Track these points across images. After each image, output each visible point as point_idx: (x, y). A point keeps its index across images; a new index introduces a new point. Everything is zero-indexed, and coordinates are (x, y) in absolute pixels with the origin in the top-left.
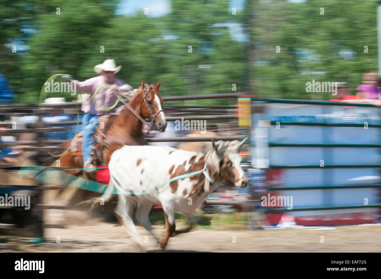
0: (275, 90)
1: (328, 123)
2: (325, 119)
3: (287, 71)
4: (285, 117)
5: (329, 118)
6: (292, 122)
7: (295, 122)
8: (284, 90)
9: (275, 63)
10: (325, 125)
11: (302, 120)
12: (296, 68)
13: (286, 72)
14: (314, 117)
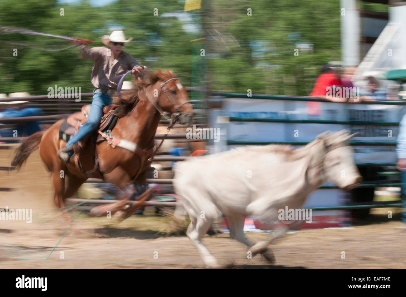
0: (227, 84)
1: (291, 119)
2: (287, 116)
3: (241, 65)
4: (245, 113)
5: (291, 115)
6: (252, 118)
7: (255, 118)
8: (237, 84)
9: (227, 55)
10: (289, 121)
11: (263, 116)
12: (251, 61)
13: (239, 65)
14: (275, 113)
